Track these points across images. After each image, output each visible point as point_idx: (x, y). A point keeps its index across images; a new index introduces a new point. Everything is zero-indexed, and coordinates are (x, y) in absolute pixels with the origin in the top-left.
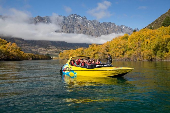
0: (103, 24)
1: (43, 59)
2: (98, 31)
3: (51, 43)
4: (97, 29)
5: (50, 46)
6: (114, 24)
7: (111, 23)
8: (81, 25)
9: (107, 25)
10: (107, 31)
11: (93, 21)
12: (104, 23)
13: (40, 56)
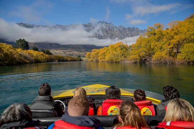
0: (127, 29)
1: (72, 61)
2: (123, 35)
3: (82, 47)
4: (122, 33)
5: (82, 49)
6: (137, 28)
7: (135, 28)
8: (108, 31)
9: (131, 30)
10: (132, 35)
11: (118, 27)
12: (129, 28)
13: (69, 58)
